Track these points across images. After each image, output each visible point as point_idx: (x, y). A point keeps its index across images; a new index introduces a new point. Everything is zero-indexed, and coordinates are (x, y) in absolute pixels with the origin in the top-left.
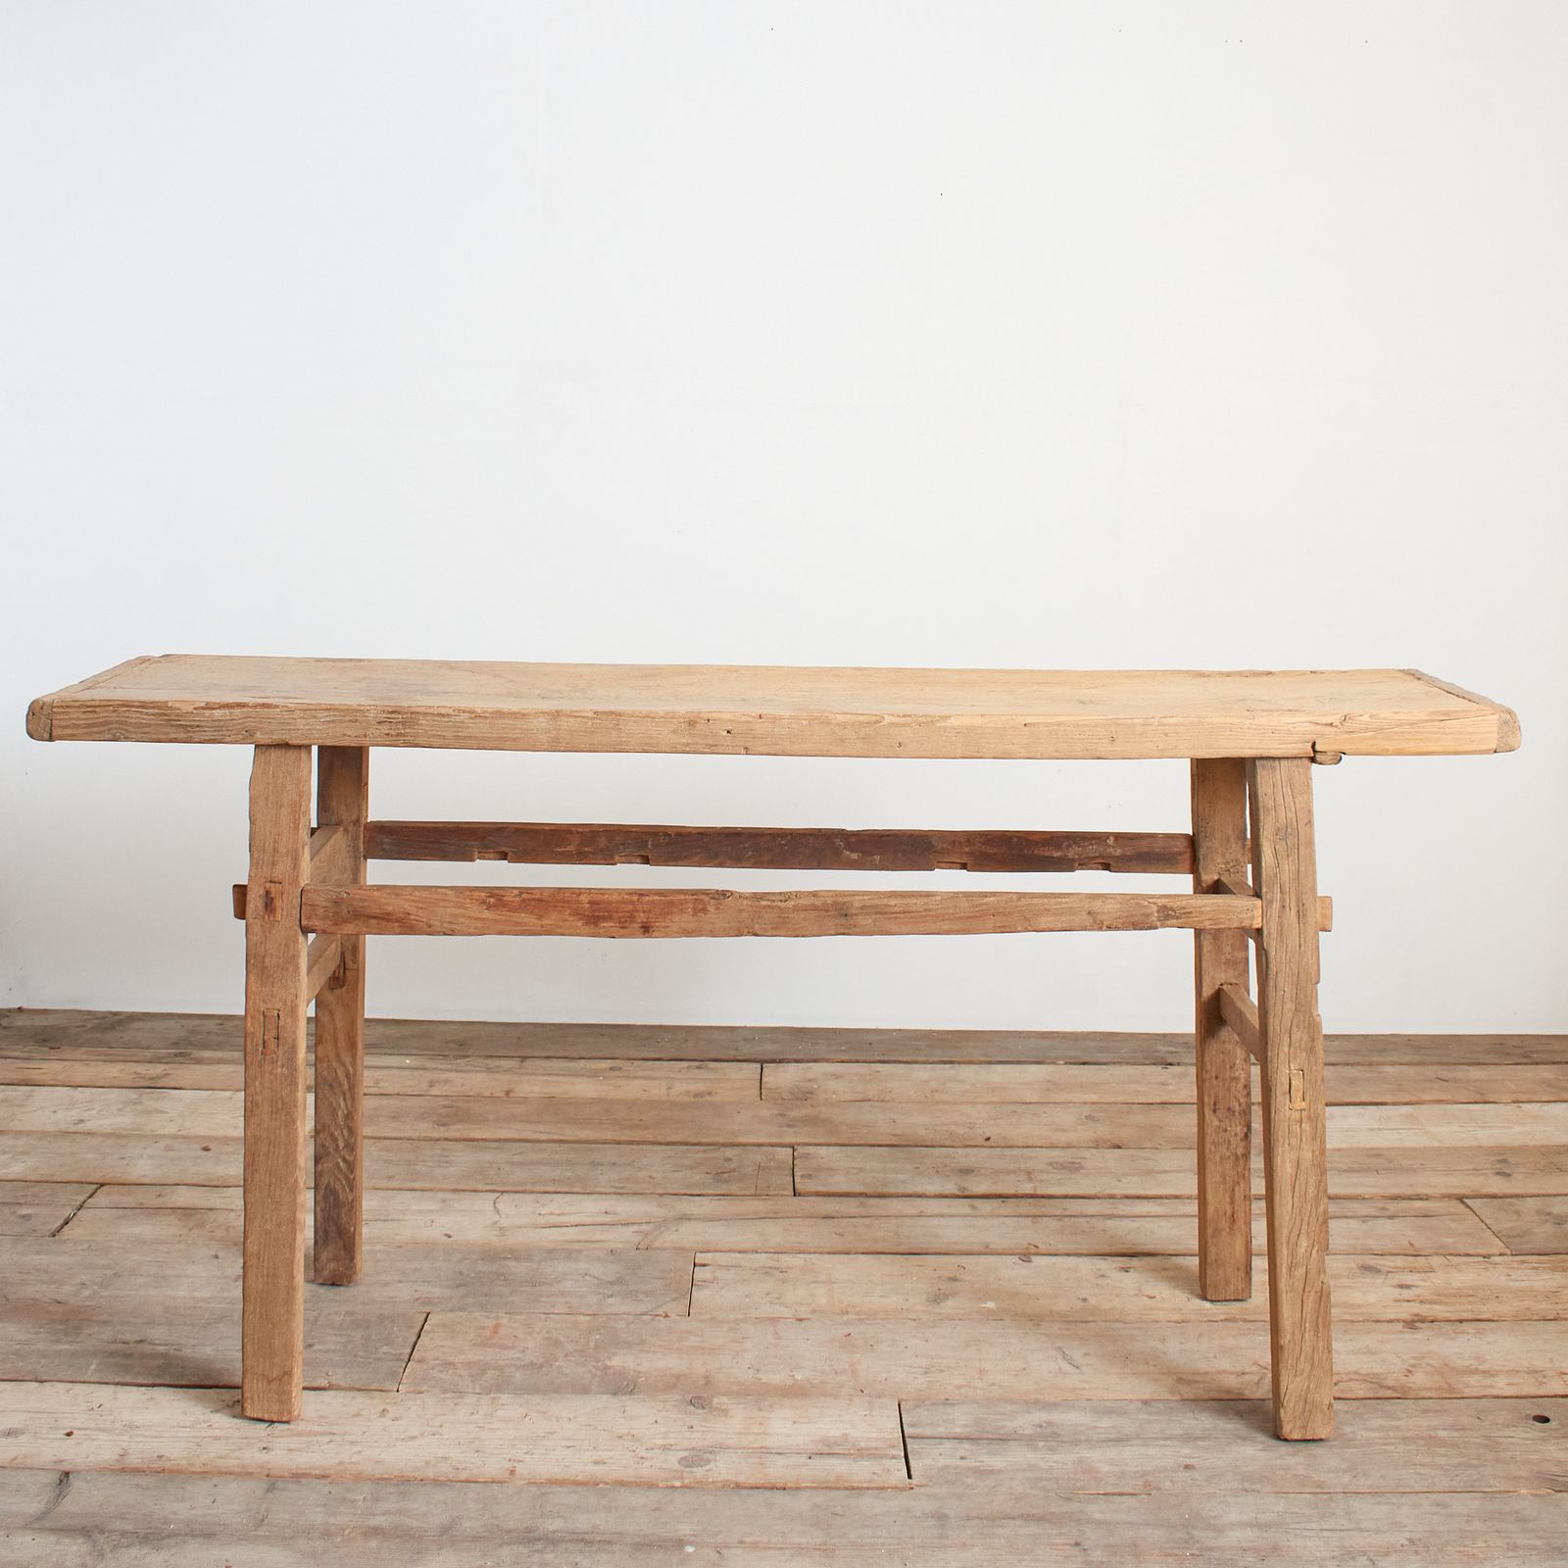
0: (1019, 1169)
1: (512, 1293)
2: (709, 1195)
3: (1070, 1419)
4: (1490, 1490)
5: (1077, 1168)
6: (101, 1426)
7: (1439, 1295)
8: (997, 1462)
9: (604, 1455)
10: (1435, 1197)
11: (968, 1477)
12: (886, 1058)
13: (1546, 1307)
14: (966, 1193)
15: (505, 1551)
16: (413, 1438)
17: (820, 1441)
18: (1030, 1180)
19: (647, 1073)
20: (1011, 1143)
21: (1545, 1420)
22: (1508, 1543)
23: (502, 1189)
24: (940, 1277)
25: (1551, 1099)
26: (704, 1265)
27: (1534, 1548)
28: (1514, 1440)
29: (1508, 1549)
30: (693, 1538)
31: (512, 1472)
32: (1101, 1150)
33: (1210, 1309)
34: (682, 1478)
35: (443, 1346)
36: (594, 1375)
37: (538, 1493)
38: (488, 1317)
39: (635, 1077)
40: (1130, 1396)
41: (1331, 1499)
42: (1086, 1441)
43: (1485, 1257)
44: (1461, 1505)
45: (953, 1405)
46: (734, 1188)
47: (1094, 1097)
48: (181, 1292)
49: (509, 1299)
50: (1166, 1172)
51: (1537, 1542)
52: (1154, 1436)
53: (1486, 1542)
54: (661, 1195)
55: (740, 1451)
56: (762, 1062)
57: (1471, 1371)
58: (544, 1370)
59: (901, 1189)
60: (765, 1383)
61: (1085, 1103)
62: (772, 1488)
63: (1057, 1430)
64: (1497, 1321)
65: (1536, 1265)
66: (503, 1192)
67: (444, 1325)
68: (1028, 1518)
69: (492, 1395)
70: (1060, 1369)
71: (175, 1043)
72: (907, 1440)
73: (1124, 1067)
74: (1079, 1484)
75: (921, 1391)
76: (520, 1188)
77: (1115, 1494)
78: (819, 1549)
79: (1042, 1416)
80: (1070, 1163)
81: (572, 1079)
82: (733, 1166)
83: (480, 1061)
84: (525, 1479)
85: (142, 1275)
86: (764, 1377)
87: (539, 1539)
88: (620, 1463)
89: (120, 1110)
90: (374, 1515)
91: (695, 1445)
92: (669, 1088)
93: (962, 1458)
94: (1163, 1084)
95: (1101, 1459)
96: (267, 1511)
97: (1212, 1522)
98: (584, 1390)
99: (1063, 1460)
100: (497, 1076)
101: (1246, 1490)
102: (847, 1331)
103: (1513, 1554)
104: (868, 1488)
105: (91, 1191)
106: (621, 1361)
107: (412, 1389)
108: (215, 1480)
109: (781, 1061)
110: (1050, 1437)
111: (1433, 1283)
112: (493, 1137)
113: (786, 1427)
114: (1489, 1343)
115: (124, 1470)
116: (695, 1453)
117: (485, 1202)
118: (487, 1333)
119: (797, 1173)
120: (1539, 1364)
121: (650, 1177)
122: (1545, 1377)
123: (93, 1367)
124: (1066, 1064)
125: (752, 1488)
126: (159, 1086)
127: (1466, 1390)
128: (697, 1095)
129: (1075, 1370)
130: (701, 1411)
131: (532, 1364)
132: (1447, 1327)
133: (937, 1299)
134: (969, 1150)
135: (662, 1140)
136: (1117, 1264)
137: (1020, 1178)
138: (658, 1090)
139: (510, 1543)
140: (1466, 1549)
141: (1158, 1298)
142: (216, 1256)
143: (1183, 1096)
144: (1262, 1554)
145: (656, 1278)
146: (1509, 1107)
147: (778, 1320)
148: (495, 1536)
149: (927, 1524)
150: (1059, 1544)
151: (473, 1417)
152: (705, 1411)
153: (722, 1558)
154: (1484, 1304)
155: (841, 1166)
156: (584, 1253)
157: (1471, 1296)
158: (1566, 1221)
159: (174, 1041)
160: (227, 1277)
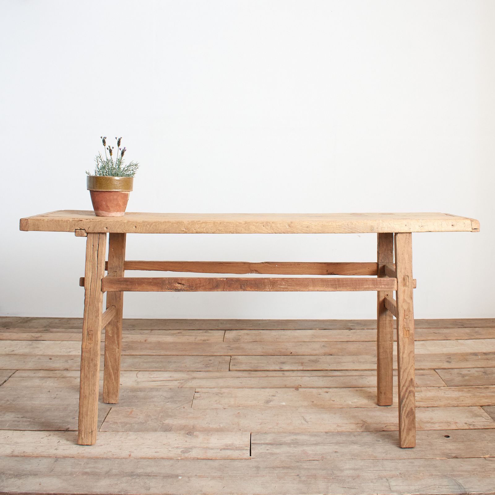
0: (299, 362)
1: (138, 401)
2: (203, 371)
3: (302, 438)
4: (428, 458)
5: (317, 362)
6: (8, 443)
7: (422, 399)
9: (158, 450)
10: (427, 369)
11: (268, 456)
12: (264, 328)
13: (455, 403)
14: (282, 370)
16: (101, 445)
17: (225, 445)
18: (302, 365)
19: (189, 334)
20: (298, 354)
21: (448, 437)
22: (430, 474)
24: (270, 395)
25: (468, 339)
26: (198, 392)
27: (438, 475)
28: (437, 443)
29: (430, 476)
30: (181, 474)
31: (130, 456)
32: (326, 356)
33: (351, 404)
34: (181, 456)
35: (115, 417)
36: (160, 426)
37: (137, 461)
38: (129, 408)
39: (186, 335)
41: (378, 461)
43: (439, 387)
44: (417, 463)
45: (267, 434)
46: (210, 369)
47: (326, 340)
48: (37, 402)
49: (137, 404)
50: (345, 362)
51: (439, 474)
52: (327, 443)
53: (423, 473)
54: (188, 371)
55: (200, 448)
56: (225, 330)
57: (428, 422)
58: (144, 424)
59: (262, 369)
60: (211, 428)
61: (323, 342)
62: (208, 459)
63: (297, 441)
64: (439, 407)
65: (454, 390)
66: (140, 371)
67: (116, 411)
68: (284, 468)
69: (127, 432)
70: (302, 423)
71: (45, 327)
72: (251, 445)
73: (337, 330)
75: (258, 429)
76: (145, 370)
78: (219, 477)
79: (295, 437)
80: (315, 360)
81: (166, 336)
82: (211, 362)
83: (139, 331)
84: (133, 458)
85: (26, 397)
86: (211, 426)
87: (135, 475)
88: (163, 452)
89: (26, 347)
90: (86, 468)
92: (196, 338)
93: (267, 450)
94: (348, 335)
95: (309, 450)
96: (54, 467)
97: (340, 468)
98: (156, 430)
99: (297, 450)
100: (143, 335)
101: (353, 459)
102: (238, 412)
103: (431, 477)
104: (237, 459)
105: (14, 372)
106: (169, 421)
107: (103, 430)
108: (40, 458)
109: (231, 330)
110: (295, 443)
111: (421, 396)
112: (139, 354)
113: (215, 441)
115: (13, 456)
116: (186, 449)
117: (133, 374)
118: (128, 413)
119: (231, 364)
120: (449, 420)
121: (186, 366)
122: (450, 424)
123: (7, 425)
124: (319, 329)
125: (202, 459)
127: (425, 428)
128: (203, 341)
129: (307, 423)
130: (190, 436)
131: (141, 422)
132: (423, 409)
133: (268, 402)
134: (285, 356)
135: (191, 355)
136: (326, 391)
137: (299, 365)
138: (192, 339)
139: (126, 476)
140: (417, 476)
141: (336, 401)
142: (49, 391)
143: (354, 339)
144: (354, 478)
145: (182, 397)
146: (454, 341)
147: (218, 409)
148: (122, 474)
149: (254, 469)
150: (292, 475)
151: (121, 439)
152: (191, 436)
153: (189, 480)
154: (436, 402)
155: (244, 362)
156: (162, 389)
157: (432, 399)
158: (466, 376)
159: (45, 326)
160: (52, 398)
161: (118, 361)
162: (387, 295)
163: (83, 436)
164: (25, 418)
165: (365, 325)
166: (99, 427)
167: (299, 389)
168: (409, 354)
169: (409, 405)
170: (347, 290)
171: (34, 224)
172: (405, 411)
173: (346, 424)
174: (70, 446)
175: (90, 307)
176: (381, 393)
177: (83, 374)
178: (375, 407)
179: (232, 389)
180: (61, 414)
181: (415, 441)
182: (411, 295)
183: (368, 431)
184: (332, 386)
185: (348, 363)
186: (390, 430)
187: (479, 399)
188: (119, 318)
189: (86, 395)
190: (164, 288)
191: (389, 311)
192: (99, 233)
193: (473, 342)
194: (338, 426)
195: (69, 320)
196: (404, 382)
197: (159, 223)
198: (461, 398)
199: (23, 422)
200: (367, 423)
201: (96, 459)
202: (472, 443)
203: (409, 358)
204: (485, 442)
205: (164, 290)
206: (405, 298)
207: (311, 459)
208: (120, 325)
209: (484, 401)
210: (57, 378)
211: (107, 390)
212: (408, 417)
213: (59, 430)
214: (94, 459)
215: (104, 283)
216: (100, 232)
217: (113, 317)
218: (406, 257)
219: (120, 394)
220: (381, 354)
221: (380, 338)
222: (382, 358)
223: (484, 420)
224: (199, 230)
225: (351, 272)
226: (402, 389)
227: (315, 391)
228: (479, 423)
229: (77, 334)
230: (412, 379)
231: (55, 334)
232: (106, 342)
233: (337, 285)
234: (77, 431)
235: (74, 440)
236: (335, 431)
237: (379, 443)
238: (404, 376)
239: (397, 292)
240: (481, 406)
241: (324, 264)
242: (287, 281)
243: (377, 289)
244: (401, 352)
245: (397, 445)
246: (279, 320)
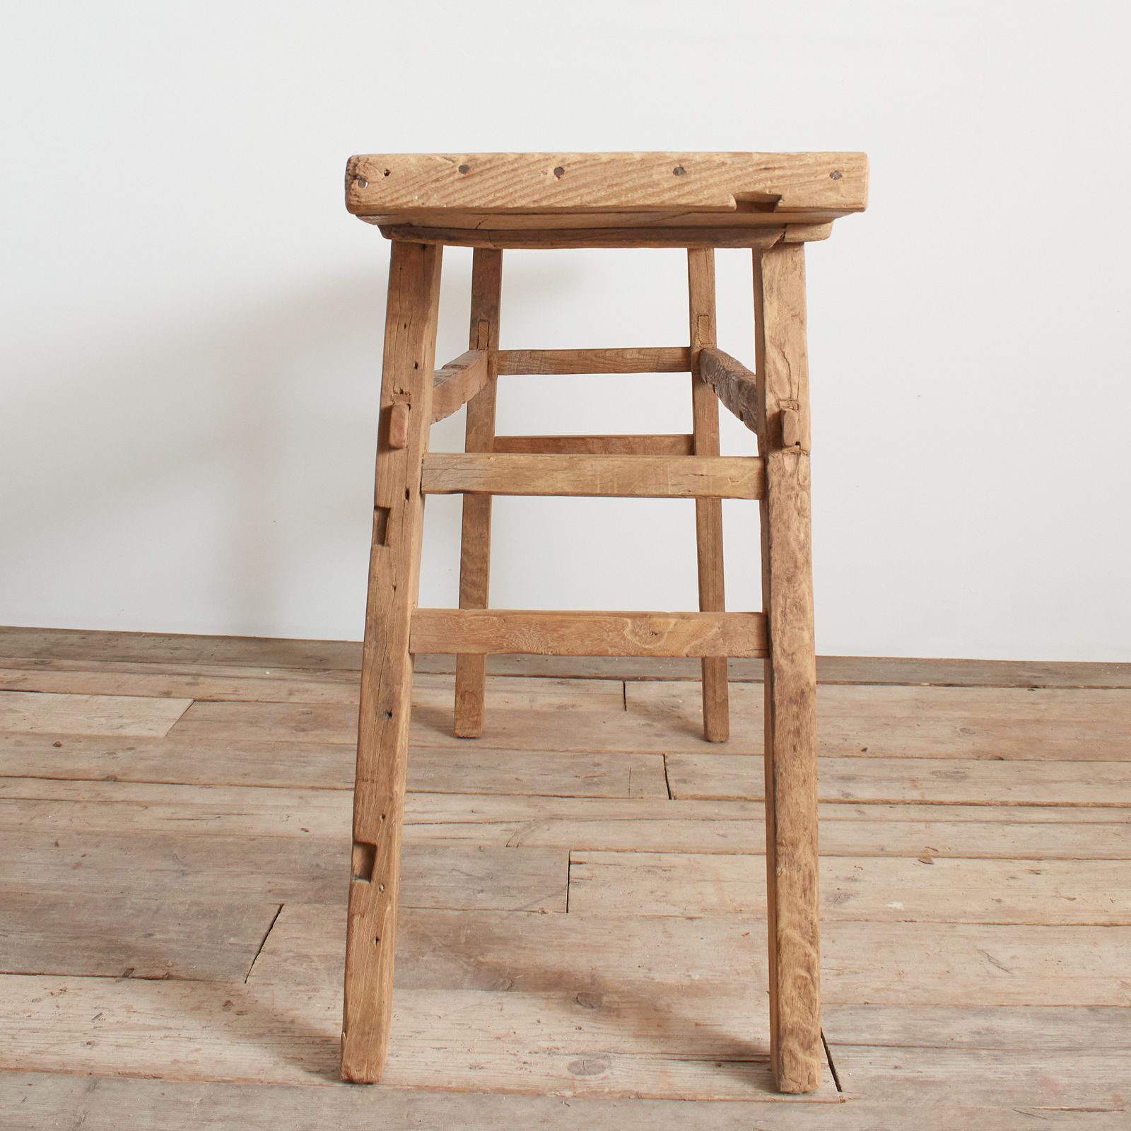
0: (903, 778)
2: (580, 797)
3: (1008, 1025)
5: (963, 778)
8: (935, 1072)
9: (482, 1059)
11: (907, 1089)
14: (851, 799)
18: (916, 787)
19: (509, 688)
20: (889, 753)
24: (837, 878)
26: (580, 863)
32: (984, 761)
34: (573, 1087)
35: (299, 938)
36: (467, 971)
37: (405, 1099)
40: (1072, 1002)
42: (1034, 1050)
45: (875, 1009)
46: (605, 790)
47: (966, 714)
50: (1056, 782)
52: (1112, 1045)
54: (530, 796)
56: (624, 680)
60: (658, 983)
61: (958, 719)
63: (998, 1038)
67: (299, 917)
70: (987, 972)
71: (36, 654)
72: (829, 1047)
73: (990, 689)
74: (1038, 1098)
75: (835, 993)
77: (1081, 1110)
79: (980, 1023)
80: (954, 772)
81: (435, 692)
82: (603, 770)
83: (341, 674)
88: (500, 1069)
90: (211, 1121)
91: (584, 1048)
92: (532, 701)
93: (896, 1067)
94: (1033, 704)
95: (1055, 1068)
96: (85, 1113)
98: (455, 986)
99: (1014, 1070)
102: (744, 931)
107: (261, 981)
108: (29, 1078)
109: (643, 679)
110: (994, 1046)
116: (586, 1058)
119: (671, 778)
121: (518, 779)
124: (930, 685)
125: (657, 1099)
126: (16, 689)
128: (560, 707)
129: (1005, 974)
130: (590, 1010)
133: (839, 899)
134: (846, 759)
136: (1027, 868)
137: (905, 785)
141: (1078, 900)
142: (57, 844)
145: (529, 875)
147: (667, 918)
151: (329, 1013)
152: (594, 1010)
155: (715, 772)
156: (451, 849)
159: (36, 651)
160: (65, 865)
165: (1073, 677)
166: (244, 969)
180: (101, 918)
184: (1044, 853)
185: (1066, 783)
194: (1125, 985)
195: (111, 637)
207: (1076, 1105)
210: (82, 805)
214: (239, 1087)
227: (991, 868)
229: (142, 677)
231: (71, 674)
236: (1123, 1004)
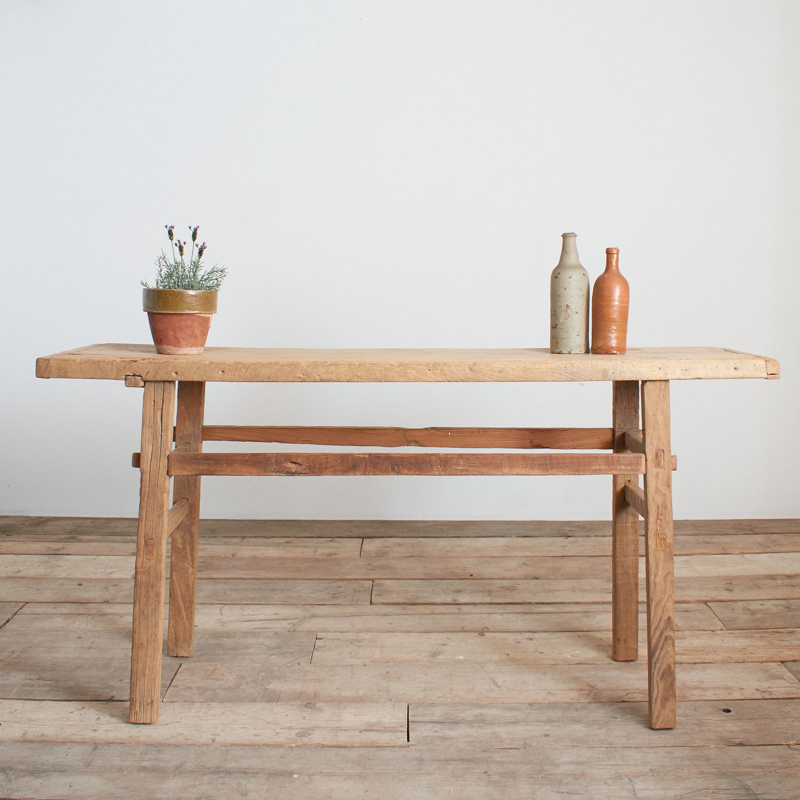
0: (485, 590)
1: (224, 654)
2: (328, 605)
3: (491, 712)
4: (696, 745)
5: (514, 589)
6: (16, 720)
7: (686, 650)
8: (452, 733)
9: (259, 732)
10: (693, 602)
11: (437, 741)
12: (425, 535)
13: (739, 656)
14: (457, 602)
15: (206, 777)
16: (167, 724)
17: (367, 724)
18: (490, 595)
19: (305, 544)
20: (482, 577)
21: (728, 711)
22: (699, 771)
23: (225, 603)
24: (437, 644)
25: (760, 552)
26: (321, 639)
27: (712, 773)
28: (711, 721)
29: (699, 774)
30: (297, 771)
31: (214, 740)
32: (527, 580)
33: (570, 659)
34: (296, 742)
35: (187, 679)
36: (260, 693)
37: (225, 750)
38: (211, 665)
39: (299, 547)
40: (523, 702)
41: (615, 751)
42: (498, 723)
43: (712, 631)
44: (679, 753)
45: (435, 706)
46: (340, 601)
47: (528, 554)
48: (61, 655)
49: (223, 657)
50: (559, 591)
51: (713, 771)
52: (532, 720)
53: (688, 770)
54: (304, 605)
55: (326, 729)
56: (363, 538)
57: (695, 688)
58: (235, 691)
59: (424, 601)
60: (344, 696)
61: (523, 557)
62: (340, 747)
63: (484, 718)
64: (713, 663)
65: (738, 635)
66: (225, 604)
67: (189, 669)
68: (463, 760)
69: (208, 703)
70: (490, 688)
71: (69, 532)
72: (409, 723)
73: (545, 538)
74: (492, 744)
75: (420, 699)
76: (235, 602)
77: (508, 749)
78: (359, 776)
79: (480, 711)
80: (511, 587)
81: (267, 548)
82: (342, 590)
83: (221, 539)
84: (220, 744)
85: (42, 647)
86: (343, 693)
87: (223, 772)
88: (267, 736)
89: (39, 566)
90: (144, 761)
91: (305, 726)
92: (315, 552)
93: (435, 732)
94: (564, 547)
95: (502, 731)
96: (92, 759)
97: (554, 761)
98: (254, 700)
99: (485, 732)
100: (229, 547)
101: (574, 746)
102: (387, 671)
103: (701, 776)
104: (387, 747)
105: (22, 606)
106: (275, 686)
107: (169, 700)
108: (69, 745)
109: (373, 537)
110: (481, 721)
111: (685, 645)
112: (223, 577)
113: (351, 717)
114: (707, 674)
115: (25, 741)
116: (304, 730)
117: (216, 610)
118: (209, 673)
119: (373, 593)
120: (730, 684)
121: (300, 596)
122: (732, 691)
123: (14, 692)
124: (516, 537)
125: (330, 747)
126: (59, 553)
127: (692, 697)
128: (328, 555)
129: (498, 689)
130: (310, 710)
131: (230, 688)
132: (688, 666)
133: (434, 654)
134: (461, 581)
135: (308, 578)
136: (527, 637)
137: (485, 595)
138: (309, 553)
139: (209, 774)
140: (678, 774)
141: (545, 653)
142: (80, 637)
143: (573, 553)
144: (576, 777)
145: (296, 646)
146: (738, 556)
147: (354, 665)
148: (202, 771)
149: (413, 763)
150: (477, 773)
151: (198, 714)
152: (312, 710)
153: (311, 780)
154: (708, 655)
155: (396, 589)
156: (262, 634)
157: (702, 651)
158: (757, 613)
160: (84, 647)
161: (193, 587)
162: (629, 481)
163: (137, 709)
164: (43, 680)
165: (591, 530)
166: (163, 695)
167: (485, 633)
168: (665, 577)
169: (665, 660)
170: (565, 474)
171: (59, 367)
172: (659, 670)
173: (563, 690)
174: (117, 725)
175: (148, 500)
176: (619, 640)
177: (137, 609)
178: (610, 662)
179: (376, 633)
180: (100, 673)
181: (675, 719)
182: (668, 482)
183: (598, 702)
184: (538, 629)
185: (563, 591)
186: (635, 701)
187: (778, 650)
188: (194, 519)
189: (142, 643)
190: (268, 470)
191: (631, 507)
192: (164, 382)
193: (769, 557)
194: (549, 693)
195: (108, 521)
196: (657, 623)
197: (260, 366)
198: (751, 648)
199: (39, 686)
200: (596, 689)
201: (160, 746)
202: (768, 721)
203: (666, 584)
204: (789, 720)
205: (268, 474)
206: (659, 485)
207: (506, 746)
208: (195, 530)
209: (787, 654)
210: (92, 616)
211: (174, 635)
212: (663, 680)
213: (98, 699)
214: (156, 747)
215: (172, 462)
216: (165, 379)
217: (184, 516)
218: (661, 419)
219: (195, 641)
220: (619, 577)
221: (618, 551)
222: (621, 583)
223: (786, 684)
224: (325, 377)
225: (570, 443)
226: (654, 633)
227: (510, 637)
228: (779, 689)
230: (669, 618)
231: (87, 544)
232: (173, 558)
233: (549, 466)
234: (126, 701)
235: (123, 715)
236: (545, 702)
237: (616, 721)
238: (657, 613)
239: (645, 476)
240: (783, 662)
241: (527, 430)
242: (467, 458)
243: (613, 471)
244: (652, 573)
245: (647, 725)
246: (451, 521)
